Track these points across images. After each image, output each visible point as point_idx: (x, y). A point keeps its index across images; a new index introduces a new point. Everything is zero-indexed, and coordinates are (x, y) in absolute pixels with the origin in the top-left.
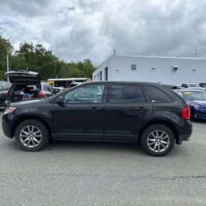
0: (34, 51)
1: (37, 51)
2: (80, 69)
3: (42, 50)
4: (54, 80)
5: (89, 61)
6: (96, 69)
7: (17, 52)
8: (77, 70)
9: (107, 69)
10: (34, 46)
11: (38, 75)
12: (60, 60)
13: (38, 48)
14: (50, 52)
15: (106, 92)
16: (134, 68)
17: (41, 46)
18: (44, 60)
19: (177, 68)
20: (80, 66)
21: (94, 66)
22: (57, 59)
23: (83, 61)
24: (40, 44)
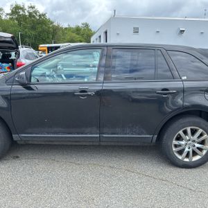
0: (27, 14)
1: (30, 14)
2: (78, 34)
3: (36, 12)
4: (48, 45)
5: (87, 25)
6: (95, 33)
7: (8, 14)
8: (74, 35)
9: (106, 33)
10: (26, 7)
11: (12, 37)
12: (55, 24)
13: (31, 11)
14: (44, 15)
15: (104, 61)
16: (136, 31)
17: (34, 7)
18: (38, 24)
19: (184, 31)
20: (78, 30)
21: (93, 30)
22: (52, 23)
23: (80, 25)
24: (33, 5)
